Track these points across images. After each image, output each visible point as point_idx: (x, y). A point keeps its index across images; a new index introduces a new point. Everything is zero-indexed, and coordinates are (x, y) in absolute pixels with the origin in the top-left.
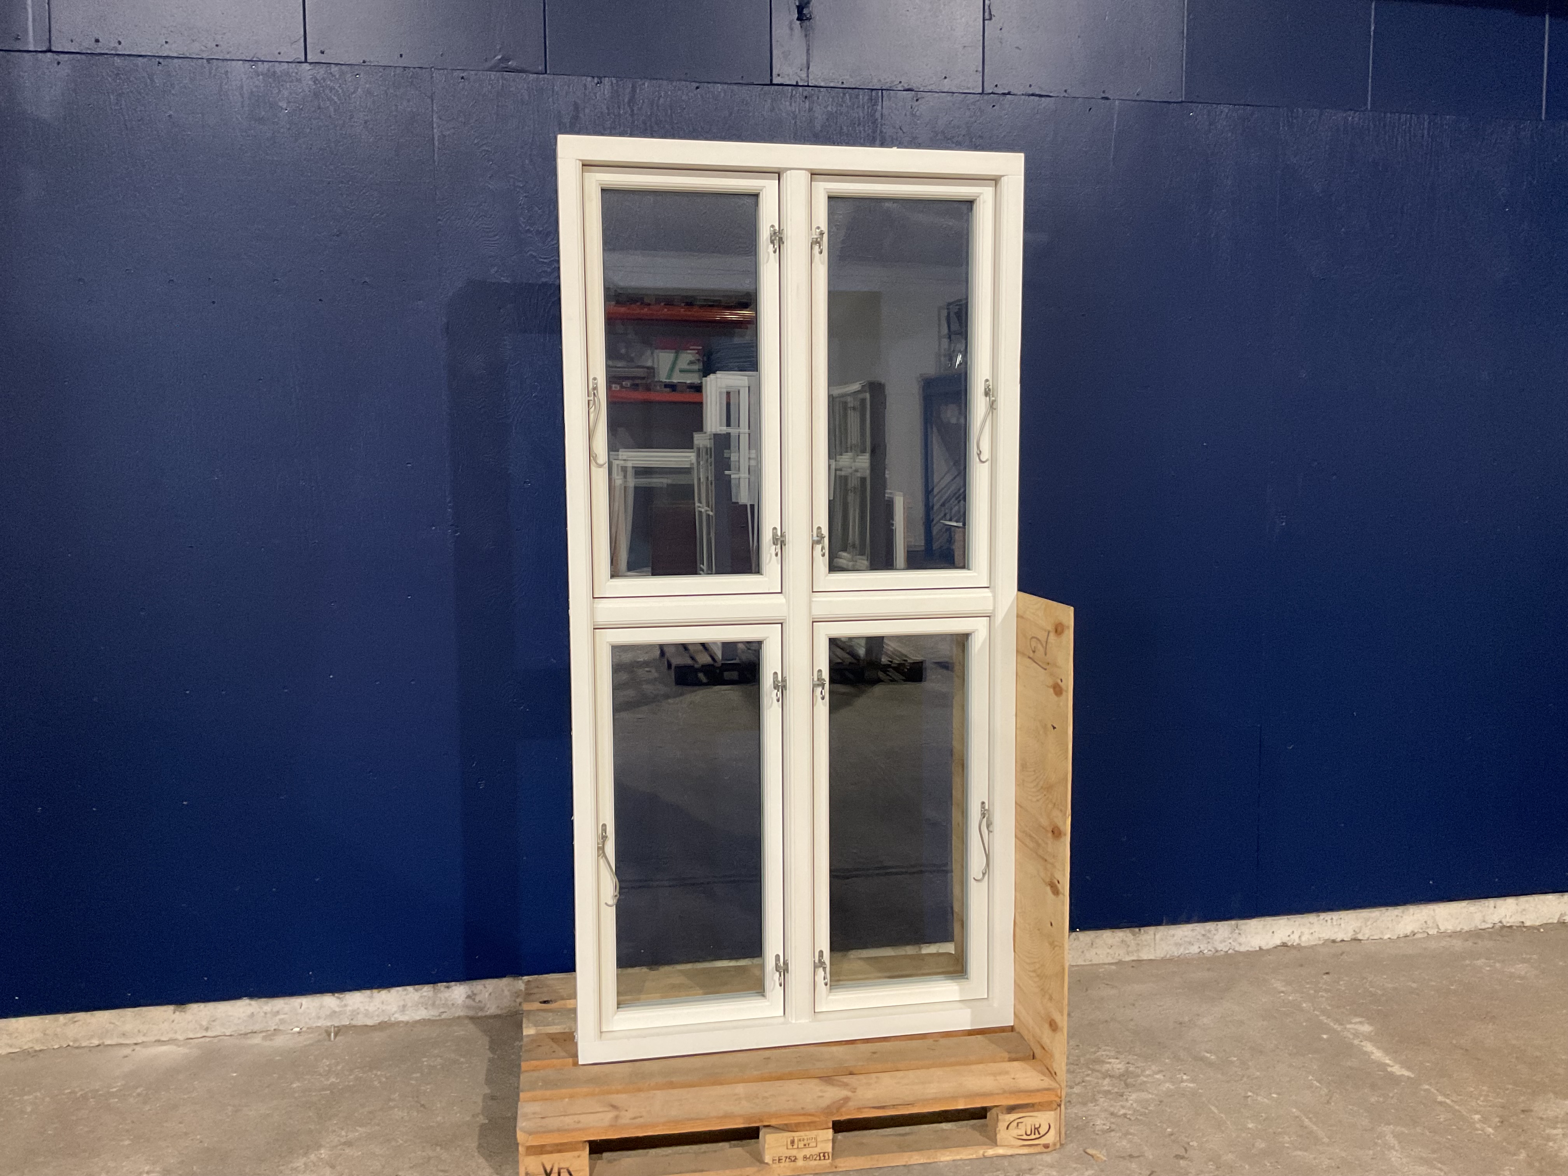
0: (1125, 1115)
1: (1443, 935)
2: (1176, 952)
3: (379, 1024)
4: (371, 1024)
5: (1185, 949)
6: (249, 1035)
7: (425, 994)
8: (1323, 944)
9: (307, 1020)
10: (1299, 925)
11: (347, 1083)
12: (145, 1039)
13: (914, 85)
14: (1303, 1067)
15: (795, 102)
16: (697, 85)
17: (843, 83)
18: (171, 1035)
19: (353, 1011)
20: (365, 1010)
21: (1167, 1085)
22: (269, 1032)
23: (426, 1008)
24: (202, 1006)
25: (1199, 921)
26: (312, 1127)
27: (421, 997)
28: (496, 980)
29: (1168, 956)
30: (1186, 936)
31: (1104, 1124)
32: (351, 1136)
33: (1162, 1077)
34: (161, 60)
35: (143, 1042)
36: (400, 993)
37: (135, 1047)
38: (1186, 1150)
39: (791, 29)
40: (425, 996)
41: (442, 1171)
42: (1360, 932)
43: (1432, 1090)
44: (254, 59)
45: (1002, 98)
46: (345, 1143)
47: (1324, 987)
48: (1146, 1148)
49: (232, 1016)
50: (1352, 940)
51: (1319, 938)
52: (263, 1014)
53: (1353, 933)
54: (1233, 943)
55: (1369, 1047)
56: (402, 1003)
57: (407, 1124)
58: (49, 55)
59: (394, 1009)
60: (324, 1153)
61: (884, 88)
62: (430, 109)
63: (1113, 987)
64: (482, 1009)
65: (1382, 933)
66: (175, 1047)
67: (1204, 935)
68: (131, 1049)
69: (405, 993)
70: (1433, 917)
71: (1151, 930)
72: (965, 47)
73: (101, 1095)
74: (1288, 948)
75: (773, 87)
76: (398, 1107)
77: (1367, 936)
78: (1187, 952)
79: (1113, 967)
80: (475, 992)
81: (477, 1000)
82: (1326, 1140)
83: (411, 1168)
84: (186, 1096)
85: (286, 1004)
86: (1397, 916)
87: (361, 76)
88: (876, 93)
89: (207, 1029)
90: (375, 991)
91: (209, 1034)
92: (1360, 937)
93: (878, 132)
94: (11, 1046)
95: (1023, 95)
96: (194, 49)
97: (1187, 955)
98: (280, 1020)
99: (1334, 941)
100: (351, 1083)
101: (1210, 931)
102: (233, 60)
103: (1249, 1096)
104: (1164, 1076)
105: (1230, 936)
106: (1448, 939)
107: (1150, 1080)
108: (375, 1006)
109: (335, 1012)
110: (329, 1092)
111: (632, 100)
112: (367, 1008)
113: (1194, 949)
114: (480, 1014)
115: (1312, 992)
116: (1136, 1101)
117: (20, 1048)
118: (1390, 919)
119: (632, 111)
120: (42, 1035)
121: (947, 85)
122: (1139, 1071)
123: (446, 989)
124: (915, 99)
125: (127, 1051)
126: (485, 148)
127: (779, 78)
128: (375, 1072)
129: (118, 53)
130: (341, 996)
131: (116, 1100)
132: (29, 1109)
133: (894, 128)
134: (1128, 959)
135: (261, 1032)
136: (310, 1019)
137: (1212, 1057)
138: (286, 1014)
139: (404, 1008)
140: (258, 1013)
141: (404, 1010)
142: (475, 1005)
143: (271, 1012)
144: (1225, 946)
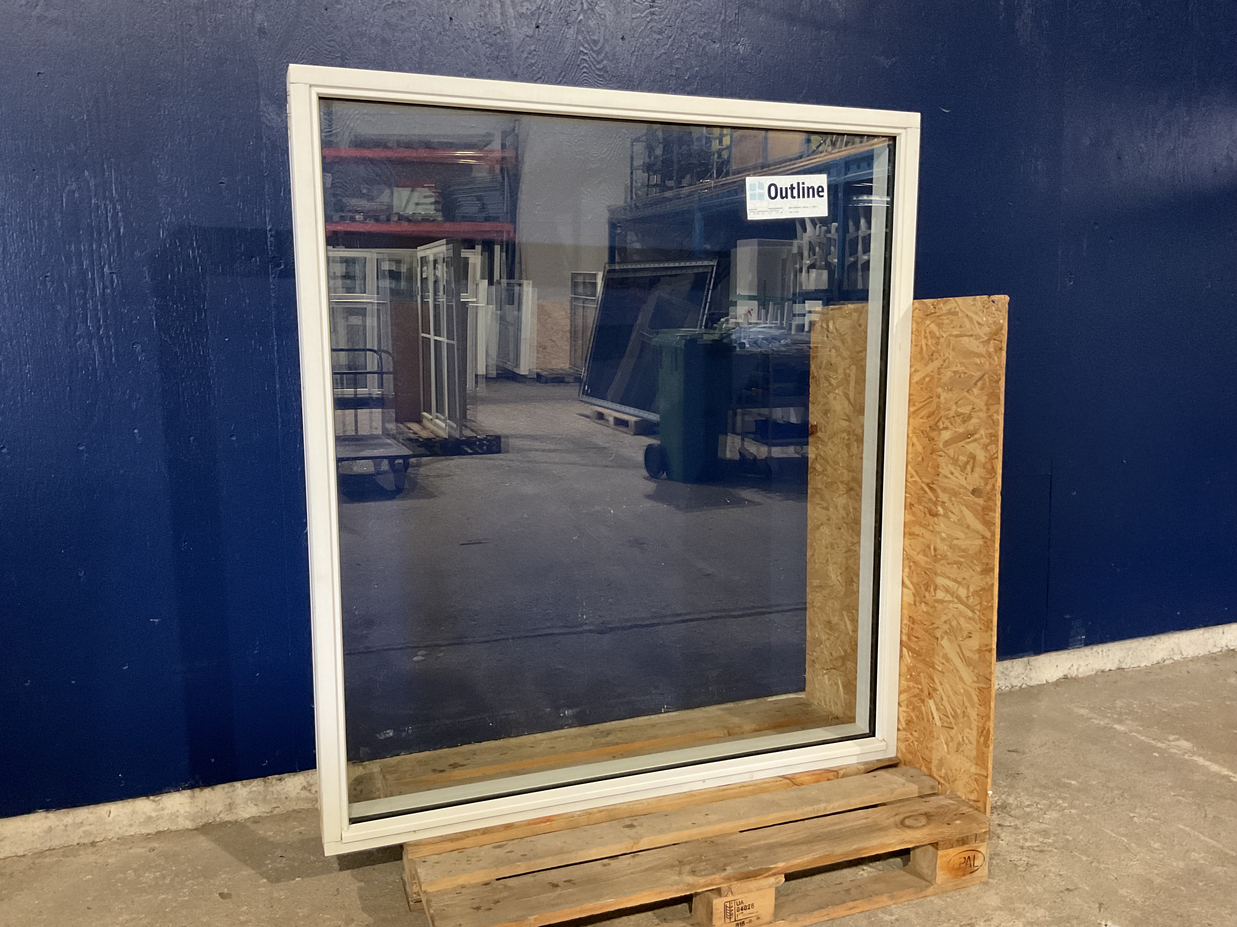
1: (1186, 660)
3: (203, 826)
6: (47, 852)
7: (254, 789)
8: (1096, 674)
9: (117, 829)
10: (1078, 658)
14: (1159, 784)
19: (172, 814)
20: (186, 812)
21: (1053, 813)
22: (71, 848)
23: (255, 805)
27: (251, 792)
31: (1018, 860)
36: (226, 790)
40: (255, 791)
42: (1123, 662)
49: (24, 833)
50: (1117, 669)
51: (1093, 669)
52: (64, 828)
53: (1118, 663)
54: (1025, 678)
55: (1201, 761)
56: (229, 801)
59: (219, 809)
65: (1140, 661)
67: (1002, 673)
69: (232, 789)
70: (1177, 644)
74: (1068, 680)
77: (1128, 665)
80: (311, 782)
81: (313, 792)
85: (92, 813)
86: (1151, 645)
90: (197, 791)
92: (1124, 666)
98: (84, 832)
99: (1103, 671)
101: (1007, 669)
105: (1023, 672)
106: (1191, 663)
108: (197, 806)
109: (150, 818)
112: (188, 809)
115: (1116, 716)
118: (1146, 648)
123: (278, 782)
130: (157, 799)
135: (61, 848)
136: (120, 828)
137: (1073, 782)
138: (90, 825)
139: (231, 807)
140: (58, 826)
141: (231, 809)
142: (310, 796)
143: (74, 823)
144: (1020, 682)
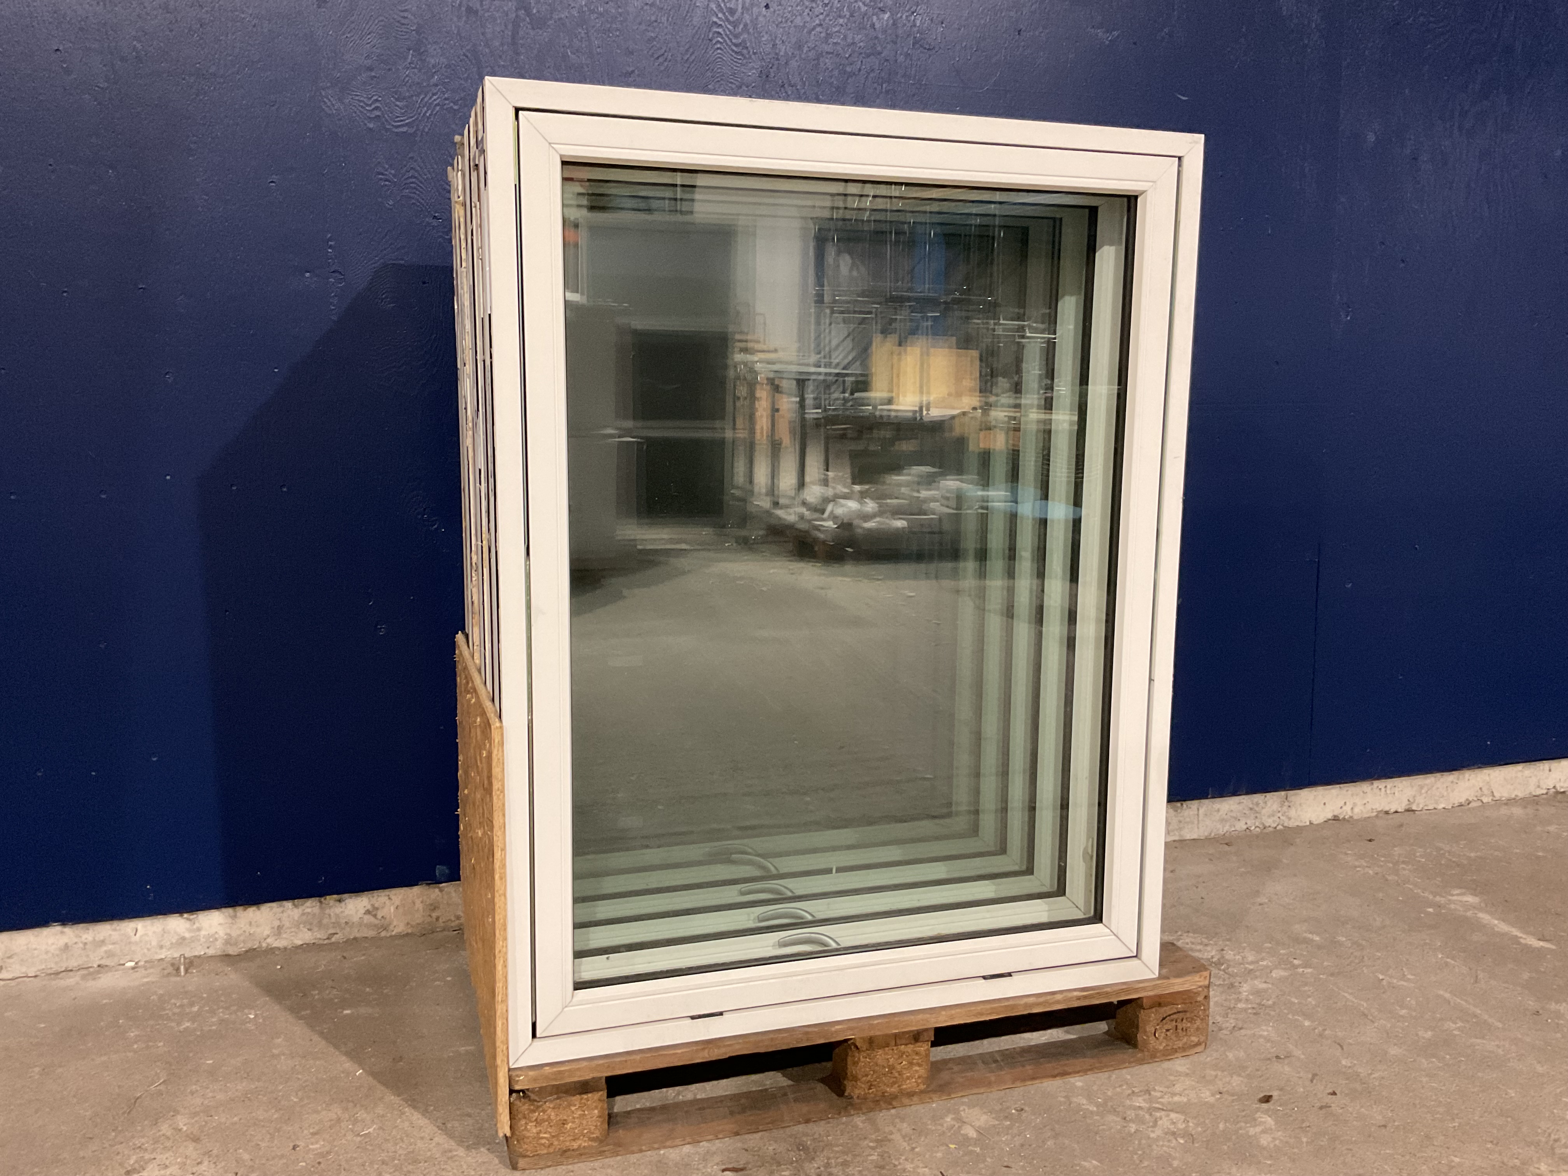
0: (1244, 1010)
1: (1499, 803)
2: (1223, 829)
3: (247, 951)
4: (235, 953)
5: (1230, 826)
6: (61, 975)
7: (309, 910)
8: (1377, 816)
9: (145, 950)
10: (1352, 795)
11: (206, 1029)
14: (1425, 944)
19: (210, 936)
20: (226, 934)
21: (1280, 972)
22: (91, 970)
23: (309, 930)
25: (1247, 793)
26: (162, 1088)
27: (303, 914)
28: (405, 889)
29: (1213, 835)
30: (1232, 811)
31: (1225, 1022)
32: (220, 1096)
33: (1269, 964)
36: (275, 910)
40: (309, 913)
42: (1414, 802)
47: (1401, 859)
49: (35, 949)
50: (1406, 810)
51: (1372, 809)
52: (81, 945)
54: (1282, 817)
55: (1487, 918)
56: (277, 923)
59: (267, 932)
60: (181, 1123)
64: (386, 928)
65: (1437, 803)
67: (1251, 809)
69: (281, 909)
70: (1488, 783)
71: (1194, 804)
74: (1339, 822)
77: (1421, 806)
78: (1233, 829)
80: (376, 905)
81: (379, 916)
85: (115, 930)
86: (1452, 782)
90: (239, 910)
92: (1414, 808)
97: (1233, 833)
99: (1387, 813)
100: (214, 1028)
101: (1257, 804)
104: (1271, 962)
105: (1280, 809)
106: (1506, 807)
108: (239, 928)
109: (184, 939)
112: (228, 931)
113: (1241, 826)
114: (383, 934)
115: (1391, 865)
116: (1253, 993)
123: (337, 904)
130: (192, 917)
135: (79, 970)
136: (148, 950)
138: (114, 944)
139: (279, 931)
140: (76, 943)
141: (279, 934)
142: (376, 922)
143: (94, 940)
144: (1274, 822)
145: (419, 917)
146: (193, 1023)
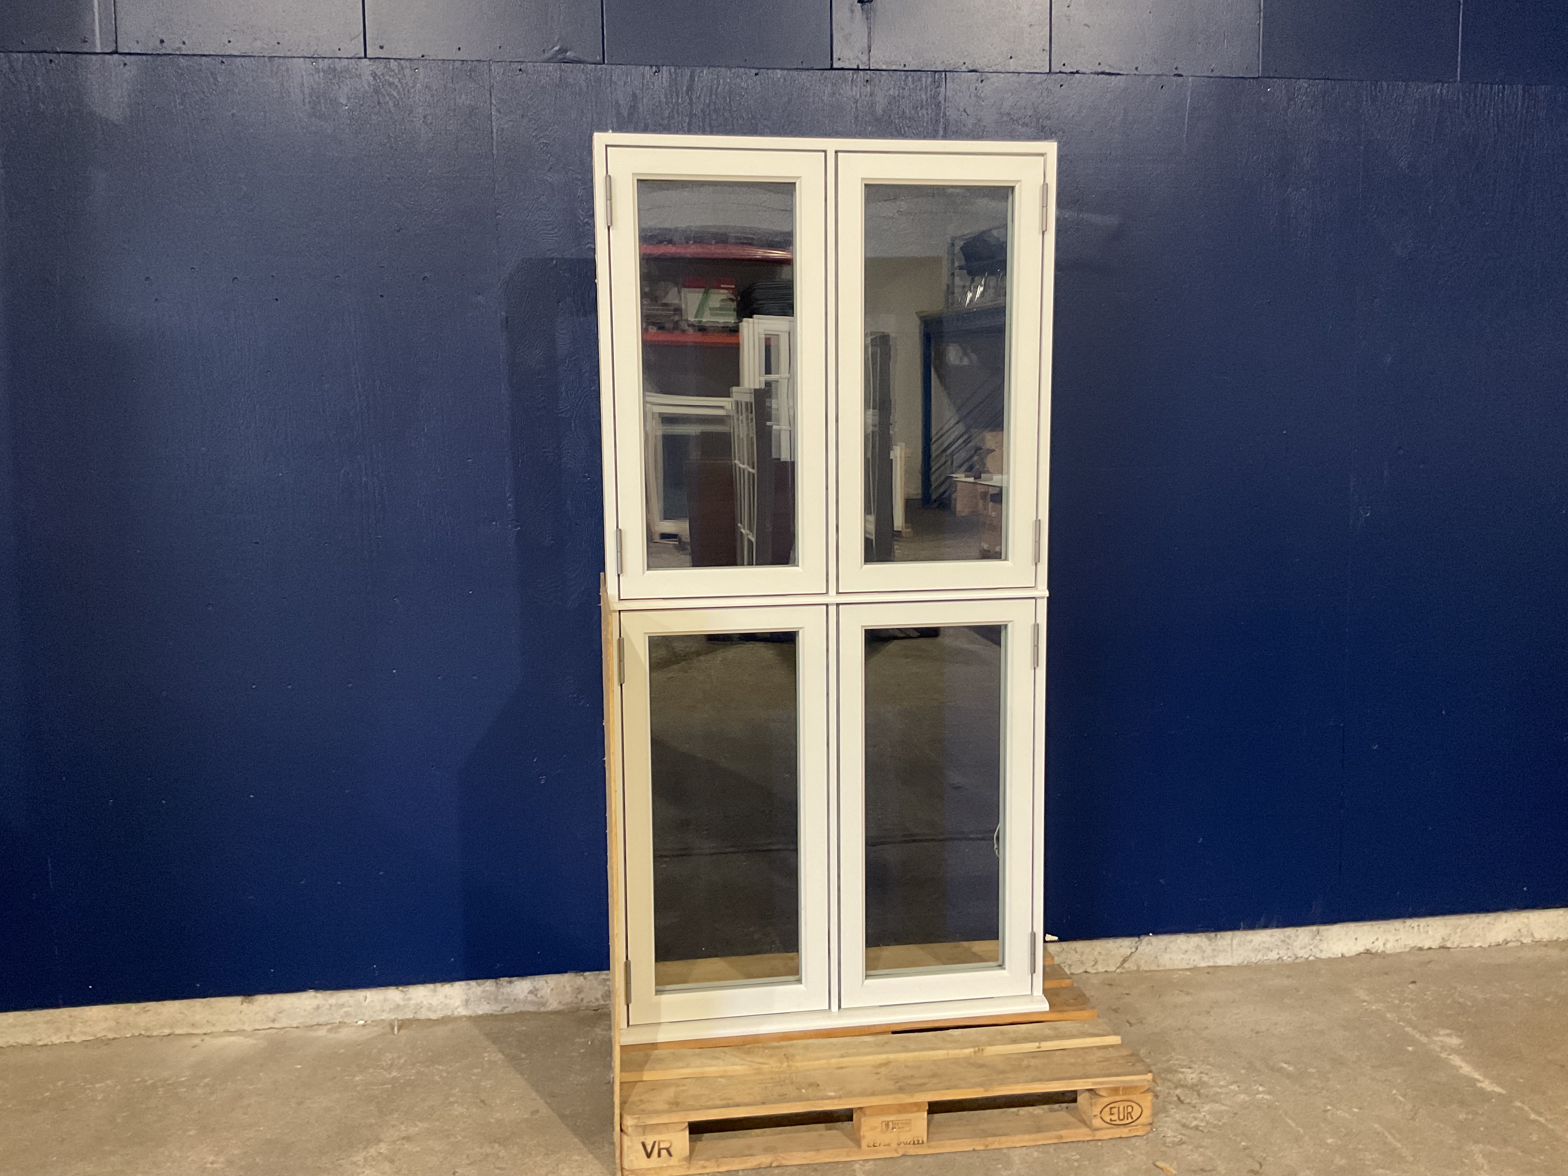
0: (1196, 1128)
1: (1538, 944)
2: (1255, 958)
3: (443, 1018)
4: (435, 1018)
5: (1263, 955)
6: (314, 1028)
7: (487, 988)
8: (1410, 951)
9: (372, 1013)
10: (1384, 931)
11: (408, 1078)
12: (214, 1029)
13: (979, 66)
14: (1386, 1080)
15: (856, 87)
16: (756, 71)
17: (905, 65)
18: (239, 1026)
19: (417, 1005)
20: (429, 1004)
21: (1242, 1096)
22: (334, 1025)
23: (488, 1003)
24: (269, 997)
25: (1277, 927)
26: (373, 1121)
27: (484, 992)
28: (558, 975)
29: (1245, 963)
30: (1264, 942)
31: (1175, 1137)
32: (412, 1130)
33: (1237, 1089)
34: (224, 60)
35: (212, 1033)
36: (464, 986)
37: (204, 1037)
38: (1261, 1166)
39: (852, 11)
40: (487, 991)
41: (499, 1168)
42: (1449, 940)
43: (1526, 1108)
44: (315, 56)
45: (1069, 77)
46: (403, 1138)
47: (1410, 996)
48: (1219, 1162)
49: (298, 1007)
50: (1441, 947)
51: (1405, 945)
52: (328, 1006)
53: (1441, 940)
54: (1314, 950)
55: (1456, 1060)
56: (464, 997)
57: (465, 1120)
58: (116, 56)
59: (457, 1004)
60: (383, 1148)
61: (947, 69)
62: (488, 102)
63: (1188, 994)
64: (544, 1005)
65: (1473, 941)
66: (242, 1038)
67: (1283, 941)
68: (200, 1039)
69: (467, 987)
70: (1527, 925)
71: (1228, 935)
72: (1031, 25)
73: (169, 1084)
74: (1371, 956)
75: (833, 71)
76: (457, 1103)
77: (1455, 945)
78: (1266, 958)
79: (1188, 973)
80: (537, 987)
81: (539, 995)
82: (1411, 1159)
83: (469, 1164)
84: (250, 1087)
85: (351, 997)
86: (1489, 923)
87: (421, 69)
88: (940, 75)
89: (274, 1021)
90: (438, 985)
91: (277, 1025)
92: (1449, 945)
93: (942, 115)
94: (85, 1033)
95: (1092, 73)
96: (256, 47)
97: (1265, 962)
98: (346, 1012)
99: (1421, 949)
100: (413, 1078)
101: (1289, 937)
102: (294, 57)
103: (1329, 1110)
104: (1239, 1087)
105: (1311, 942)
106: (1544, 949)
107: (1224, 1090)
108: (439, 999)
109: (398, 1006)
110: (390, 1086)
111: (690, 89)
112: (430, 1001)
113: (1273, 956)
114: (542, 1009)
115: (1397, 1002)
116: (1210, 1112)
117: (95, 1036)
118: (1481, 926)
119: (691, 99)
120: (115, 1024)
121: (1012, 65)
122: (1212, 1082)
123: (508, 985)
124: (980, 80)
125: (197, 1041)
126: (541, 140)
127: (840, 62)
128: (437, 1066)
129: (183, 53)
130: (405, 989)
131: (185, 1089)
132: (99, 1098)
133: (959, 110)
134: (1203, 964)
135: (326, 1024)
136: (375, 1012)
137: (1291, 1068)
138: (350, 1006)
139: (467, 1002)
140: (324, 1005)
141: (467, 1004)
142: (537, 1000)
143: (336, 1005)
144: (1305, 953)
145: (568, 998)
146: (399, 1073)
